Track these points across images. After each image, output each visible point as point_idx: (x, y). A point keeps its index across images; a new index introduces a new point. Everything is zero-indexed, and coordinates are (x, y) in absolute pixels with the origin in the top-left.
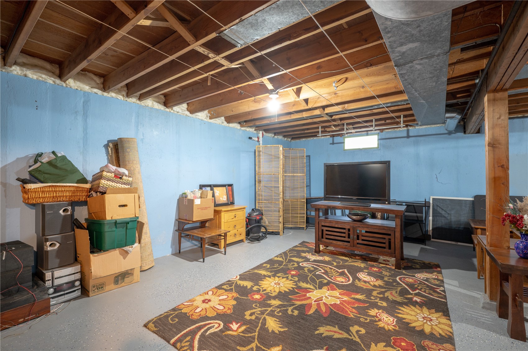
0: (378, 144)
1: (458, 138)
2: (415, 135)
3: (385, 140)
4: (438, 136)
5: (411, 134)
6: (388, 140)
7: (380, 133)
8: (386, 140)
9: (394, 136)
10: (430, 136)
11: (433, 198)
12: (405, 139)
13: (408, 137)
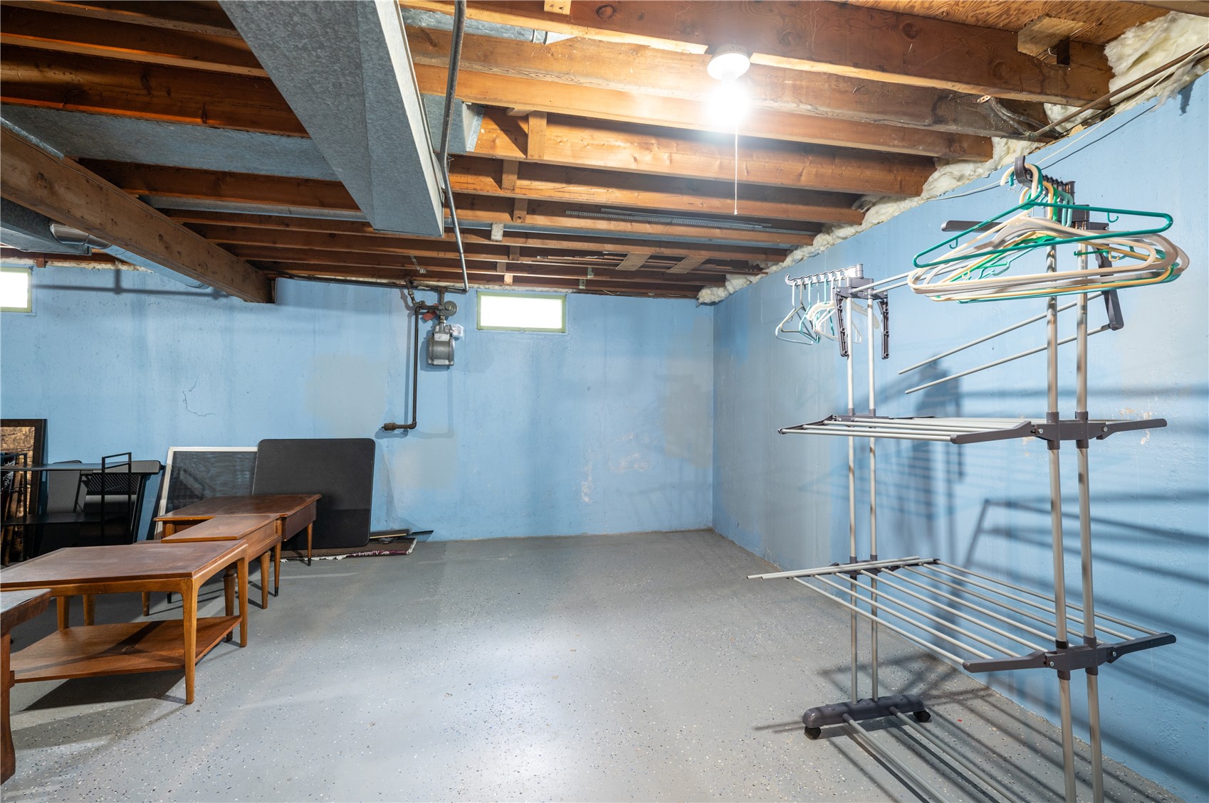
0: (30, 301)
1: (232, 308)
2: (136, 287)
3: (51, 291)
4: (190, 298)
5: (126, 284)
6: (62, 292)
7: (35, 268)
8: (56, 291)
9: (78, 283)
10: (171, 296)
11: (175, 453)
12: (111, 294)
13: (118, 289)
